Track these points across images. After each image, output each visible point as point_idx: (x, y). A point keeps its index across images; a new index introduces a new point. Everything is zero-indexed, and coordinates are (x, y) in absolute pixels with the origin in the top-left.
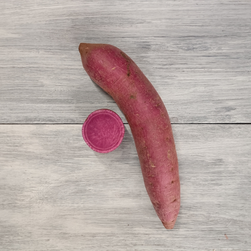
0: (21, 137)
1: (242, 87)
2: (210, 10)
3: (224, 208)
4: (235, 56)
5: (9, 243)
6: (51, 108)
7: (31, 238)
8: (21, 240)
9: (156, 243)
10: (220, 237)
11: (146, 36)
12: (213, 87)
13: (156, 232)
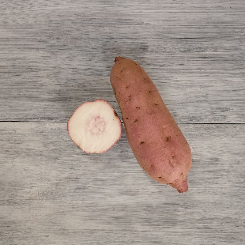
0: (22, 134)
1: (237, 88)
2: (207, 13)
3: (220, 206)
4: (231, 58)
5: (8, 239)
6: (50, 107)
7: (31, 234)
8: (20, 236)
9: (153, 240)
10: (216, 235)
11: (144, 37)
12: (209, 88)
13: (153, 229)
